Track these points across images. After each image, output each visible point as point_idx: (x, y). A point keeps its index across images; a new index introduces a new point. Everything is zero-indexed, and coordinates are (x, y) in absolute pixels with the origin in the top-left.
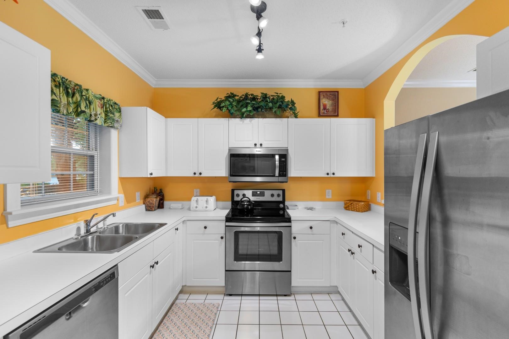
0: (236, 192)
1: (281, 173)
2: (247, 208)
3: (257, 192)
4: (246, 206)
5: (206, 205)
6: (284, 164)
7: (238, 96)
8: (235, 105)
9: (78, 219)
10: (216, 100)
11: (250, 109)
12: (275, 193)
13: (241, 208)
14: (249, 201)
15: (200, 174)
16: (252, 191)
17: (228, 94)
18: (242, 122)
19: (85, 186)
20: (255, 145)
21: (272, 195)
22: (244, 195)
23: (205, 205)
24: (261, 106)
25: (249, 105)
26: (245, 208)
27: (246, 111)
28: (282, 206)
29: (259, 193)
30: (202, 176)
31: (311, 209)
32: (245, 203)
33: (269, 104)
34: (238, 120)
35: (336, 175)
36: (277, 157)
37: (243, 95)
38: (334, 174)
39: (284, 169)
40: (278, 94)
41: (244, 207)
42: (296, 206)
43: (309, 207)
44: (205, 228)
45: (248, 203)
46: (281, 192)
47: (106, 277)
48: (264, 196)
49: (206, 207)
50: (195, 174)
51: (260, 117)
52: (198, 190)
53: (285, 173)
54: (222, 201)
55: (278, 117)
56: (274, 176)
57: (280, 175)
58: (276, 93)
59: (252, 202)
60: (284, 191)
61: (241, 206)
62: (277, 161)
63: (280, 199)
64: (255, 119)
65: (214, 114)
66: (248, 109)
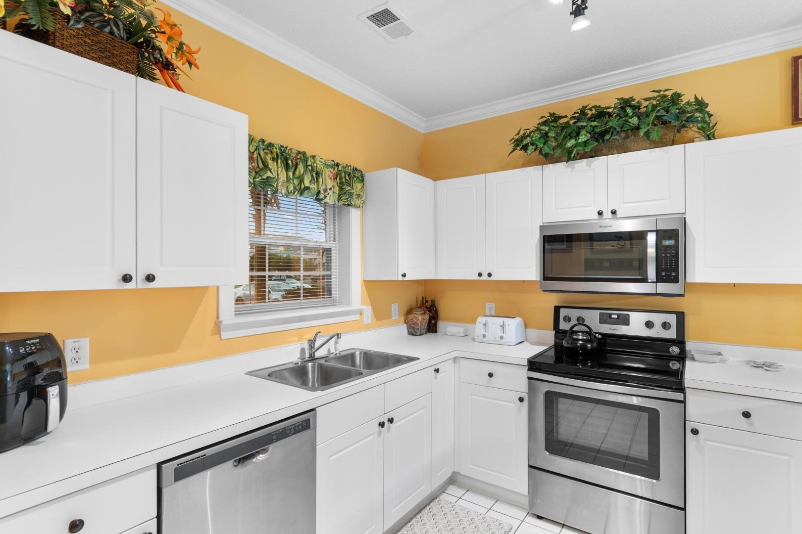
0: (563, 312)
1: (663, 274)
2: (583, 347)
3: (610, 315)
4: (580, 342)
5: (502, 334)
6: (671, 253)
7: (566, 117)
8: (554, 137)
9: (304, 338)
10: (517, 135)
11: (583, 140)
12: (658, 319)
13: (569, 346)
14: (590, 333)
15: (490, 275)
16: (600, 313)
17: (542, 117)
18: (569, 169)
19: (319, 292)
20: (600, 213)
21: (649, 325)
22: (581, 321)
23: (500, 334)
24: (611, 127)
25: (583, 132)
26: (578, 347)
27: (575, 146)
28: (675, 350)
29: (616, 316)
30: (492, 278)
32: (580, 337)
33: (630, 120)
34: (561, 166)
36: (651, 238)
37: (575, 113)
39: (671, 265)
40: (662, 93)
41: (576, 344)
42: (720, 354)
43: (760, 361)
44: (491, 375)
45: (585, 338)
46: (672, 319)
47: (295, 424)
48: (628, 324)
49: (502, 338)
50: (480, 275)
51: (615, 152)
52: (493, 305)
53: (673, 274)
54: (538, 328)
55: (660, 145)
56: (644, 280)
57: (659, 279)
58: (654, 91)
59: (597, 336)
60: (681, 317)
61: (570, 342)
62: (651, 247)
63: (671, 334)
64: (599, 159)
65: (521, 162)
66: (580, 141)
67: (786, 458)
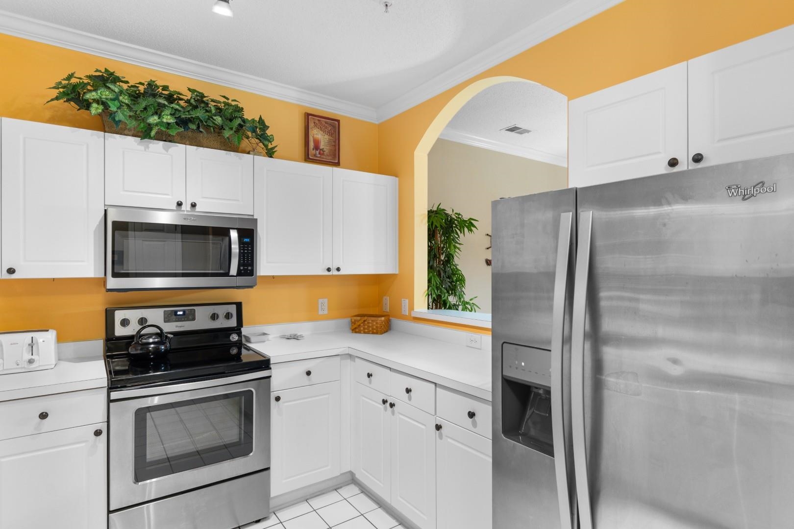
0: (119, 315)
1: (242, 268)
2: (156, 351)
3: (176, 312)
4: (152, 346)
5: (30, 357)
6: (248, 250)
7: (127, 82)
8: (127, 105)
10: (64, 79)
11: (169, 121)
12: (221, 310)
13: (139, 352)
14: (161, 334)
15: (11, 271)
16: (165, 311)
17: (97, 71)
18: (142, 148)
20: (179, 204)
21: (214, 317)
22: (142, 321)
23: (28, 356)
24: (198, 118)
25: (167, 111)
26: (150, 351)
27: (157, 125)
28: (234, 337)
29: (181, 313)
30: (15, 276)
31: (295, 337)
32: (151, 340)
33: (214, 118)
34: (131, 142)
35: (342, 272)
36: (234, 235)
37: (141, 83)
38: (338, 269)
39: (248, 261)
40: (230, 101)
41: (148, 348)
42: (264, 334)
43: (288, 334)
44: (43, 416)
45: (156, 340)
46: (233, 309)
48: (194, 319)
49: (31, 362)
51: (187, 142)
53: (250, 268)
54: (75, 340)
55: (229, 149)
56: (227, 274)
57: (240, 273)
58: (224, 97)
59: (169, 335)
60: (239, 305)
61: (139, 348)
62: (235, 244)
63: (233, 323)
64: (177, 146)
65: (48, 114)
66: (165, 120)
67: (327, 396)
